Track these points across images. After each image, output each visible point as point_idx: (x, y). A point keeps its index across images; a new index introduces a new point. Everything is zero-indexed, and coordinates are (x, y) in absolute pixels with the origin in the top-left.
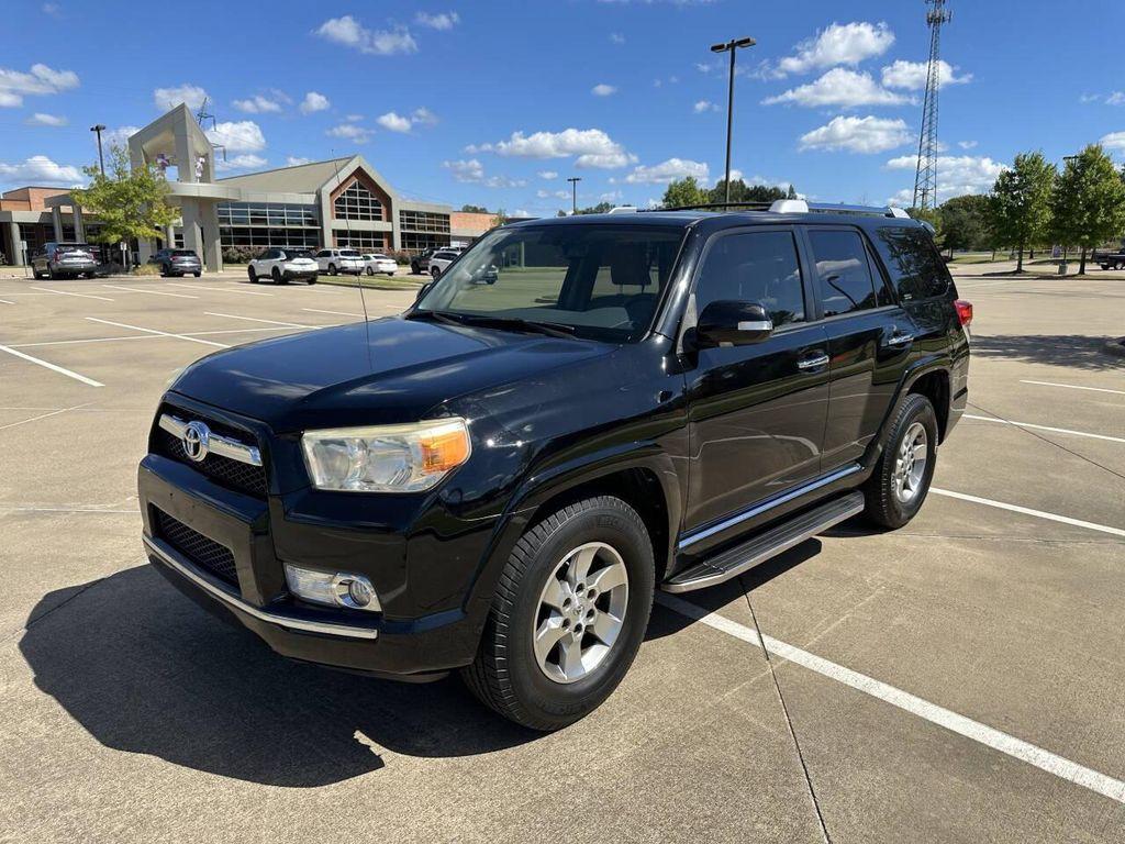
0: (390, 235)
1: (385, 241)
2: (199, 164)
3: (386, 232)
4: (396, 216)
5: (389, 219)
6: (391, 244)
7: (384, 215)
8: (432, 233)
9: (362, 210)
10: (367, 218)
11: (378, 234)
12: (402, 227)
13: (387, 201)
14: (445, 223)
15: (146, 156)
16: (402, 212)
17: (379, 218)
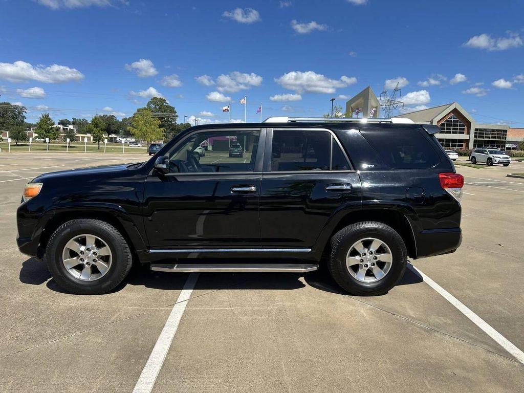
0: (467, 141)
1: (464, 144)
2: (373, 111)
3: (465, 140)
4: (473, 131)
5: (469, 133)
6: (467, 146)
7: (465, 131)
8: (494, 140)
9: (454, 129)
10: (456, 133)
11: (461, 141)
12: (475, 137)
13: (469, 124)
14: (503, 134)
15: (352, 108)
16: (476, 130)
17: (463, 133)
